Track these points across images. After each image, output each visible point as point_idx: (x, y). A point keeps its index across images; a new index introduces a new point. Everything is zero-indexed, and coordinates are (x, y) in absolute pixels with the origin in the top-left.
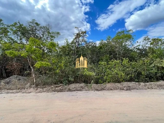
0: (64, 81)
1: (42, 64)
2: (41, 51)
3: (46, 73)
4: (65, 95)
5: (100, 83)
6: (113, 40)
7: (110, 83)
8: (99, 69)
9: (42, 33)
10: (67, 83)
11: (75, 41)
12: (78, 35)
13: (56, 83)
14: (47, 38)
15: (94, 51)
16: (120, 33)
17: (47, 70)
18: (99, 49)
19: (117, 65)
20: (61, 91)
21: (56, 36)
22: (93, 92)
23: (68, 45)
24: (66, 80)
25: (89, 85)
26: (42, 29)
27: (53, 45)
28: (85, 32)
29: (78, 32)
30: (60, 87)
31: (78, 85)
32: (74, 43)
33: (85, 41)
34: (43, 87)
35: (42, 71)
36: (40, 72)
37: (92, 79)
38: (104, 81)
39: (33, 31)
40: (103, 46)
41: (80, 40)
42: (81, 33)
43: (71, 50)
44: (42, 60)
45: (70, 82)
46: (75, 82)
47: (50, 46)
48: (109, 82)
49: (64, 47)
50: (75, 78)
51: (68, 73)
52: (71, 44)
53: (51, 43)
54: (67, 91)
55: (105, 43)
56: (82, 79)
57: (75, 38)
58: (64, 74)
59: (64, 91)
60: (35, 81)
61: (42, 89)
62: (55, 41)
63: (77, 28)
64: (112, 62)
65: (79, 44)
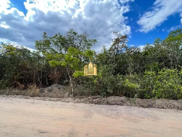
0: (101, 93)
1: (80, 73)
2: (79, 60)
3: (83, 83)
4: (104, 108)
5: (146, 98)
6: (164, 42)
7: (161, 99)
8: (144, 81)
9: (79, 42)
10: (105, 95)
11: (114, 48)
12: (117, 41)
13: (93, 94)
14: (84, 46)
15: (137, 58)
16: (174, 32)
17: (84, 80)
18: (143, 56)
19: (171, 76)
20: (99, 103)
21: (93, 44)
22: (136, 107)
23: (105, 52)
24: (104, 91)
25: (131, 99)
26: (80, 38)
27: (91, 53)
28: (126, 37)
29: (117, 37)
30: (98, 99)
31: (117, 98)
32: (113, 50)
33: (125, 47)
34: (81, 98)
35: (79, 81)
36: (78, 82)
37: (136, 93)
38: (152, 96)
39: (71, 41)
40: (149, 51)
41: (119, 47)
42: (121, 38)
43: (110, 58)
44: (80, 69)
45: (108, 95)
46: (115, 94)
47: (88, 54)
48: (159, 98)
49: (101, 55)
50: (114, 90)
51: (107, 84)
52: (109, 52)
53: (89, 51)
54: (106, 104)
55: (152, 48)
56: (123, 91)
57: (114, 45)
58: (102, 85)
59: (102, 104)
60: (73, 90)
61: (80, 99)
62: (92, 49)
63: (116, 33)
64: (164, 71)
65: (118, 51)
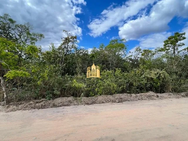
0: (47, 95)
1: (17, 73)
2: (17, 56)
3: (22, 85)
4: (49, 112)
5: (91, 96)
6: (106, 48)
7: (102, 95)
8: (90, 80)
9: (19, 34)
10: (51, 97)
11: (63, 47)
12: (67, 40)
13: (36, 98)
14: (26, 40)
15: (85, 59)
16: (114, 41)
17: (24, 82)
18: (91, 58)
19: (109, 76)
20: (43, 107)
21: (38, 39)
22: (83, 106)
23: (54, 50)
24: (51, 93)
25: (78, 98)
26: (19, 29)
27: (34, 50)
28: (75, 37)
29: (66, 36)
30: (42, 103)
31: (65, 99)
32: (62, 49)
33: (75, 48)
34: (18, 104)
35: (17, 83)
36: (14, 85)
37: (82, 92)
38: (95, 94)
39: (4, 29)
40: (95, 54)
41: (69, 46)
42: (71, 38)
43: (59, 57)
44: (18, 68)
45: (55, 96)
46: (62, 95)
47: (29, 50)
48: (101, 95)
49: (48, 53)
50: (61, 91)
51: (54, 85)
52: (58, 50)
53: (31, 47)
54: (52, 107)
55: (98, 51)
56: (70, 91)
57: (64, 44)
58: (47, 86)
59: (47, 108)
60: (5, 96)
61: (16, 106)
62: (37, 45)
63: (66, 31)
64: (105, 72)
65: (68, 51)
